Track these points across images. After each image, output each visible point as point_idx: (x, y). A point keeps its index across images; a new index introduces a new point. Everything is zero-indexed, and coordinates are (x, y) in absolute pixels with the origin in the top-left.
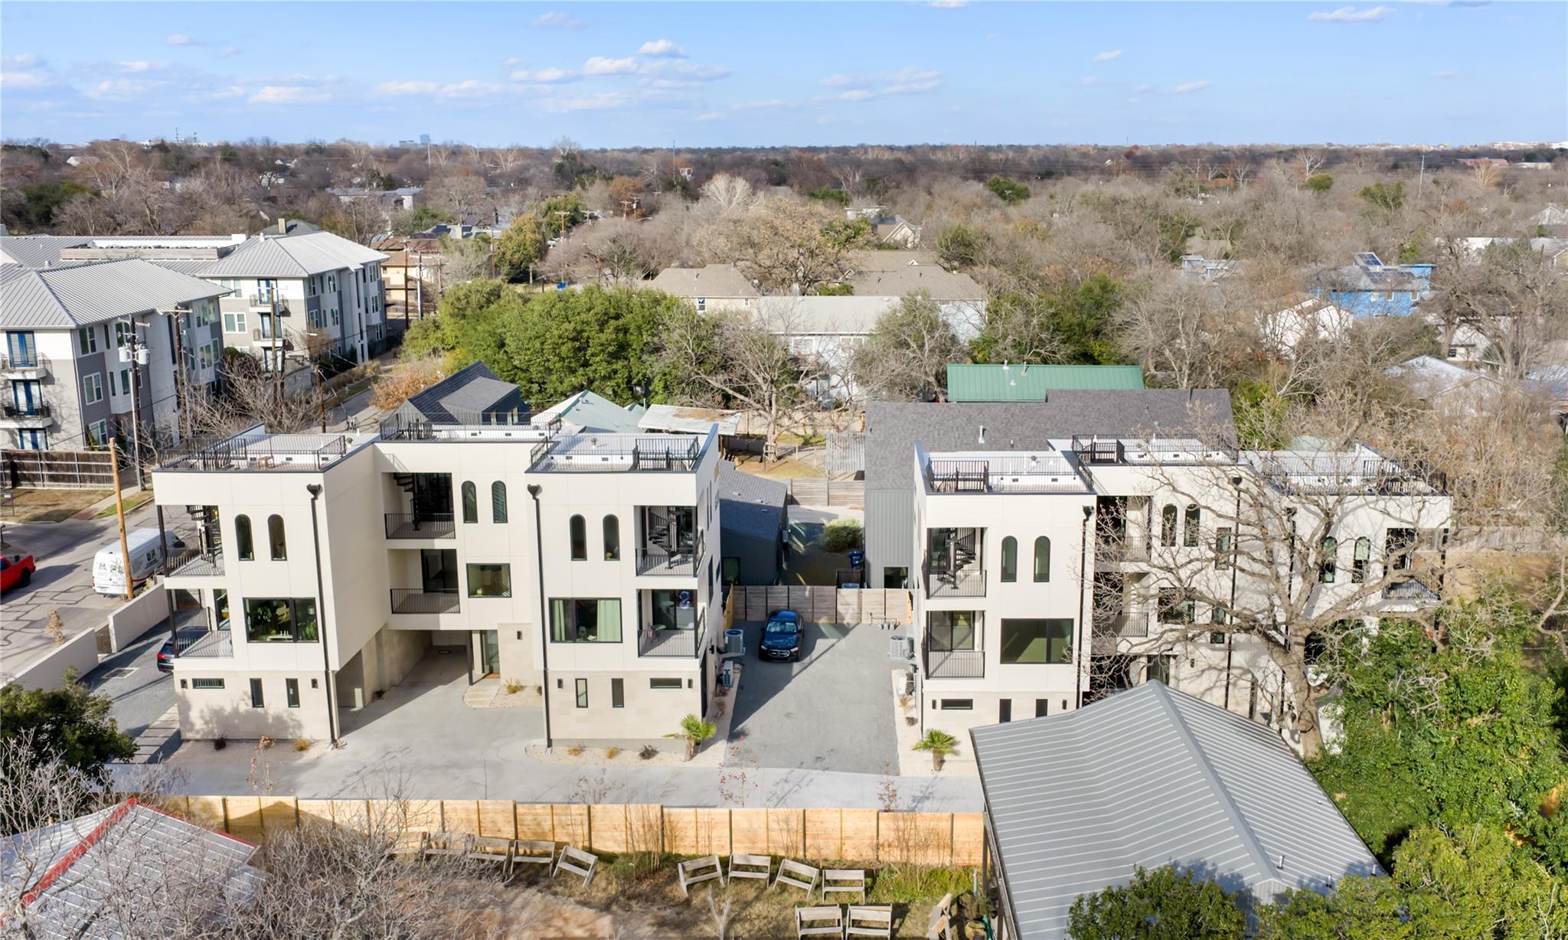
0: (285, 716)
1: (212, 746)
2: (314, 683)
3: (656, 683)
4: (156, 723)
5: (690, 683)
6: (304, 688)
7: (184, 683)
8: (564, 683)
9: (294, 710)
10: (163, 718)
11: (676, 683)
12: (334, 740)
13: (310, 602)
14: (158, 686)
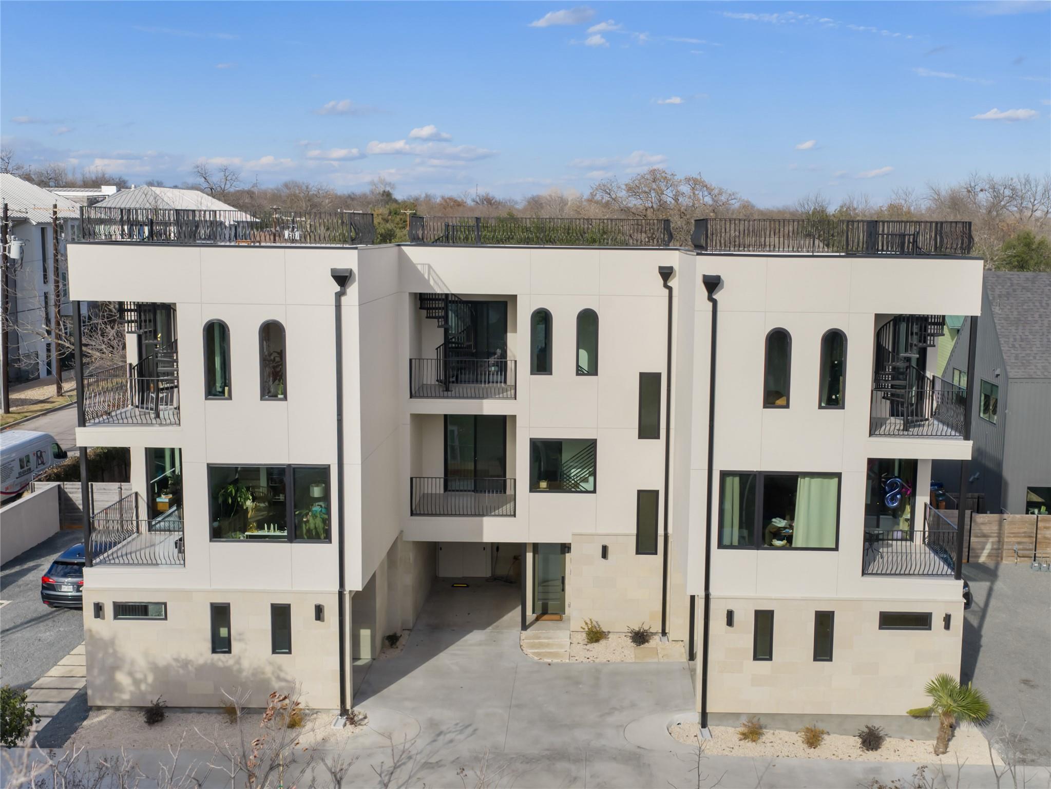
0: (268, 670)
1: (141, 718)
2: (319, 612)
3: (890, 621)
4: (42, 681)
5: (947, 619)
6: (301, 621)
7: (99, 609)
8: (736, 618)
9: (281, 658)
10: (55, 671)
11: (921, 621)
12: (344, 712)
13: (320, 474)
14: (42, 626)
